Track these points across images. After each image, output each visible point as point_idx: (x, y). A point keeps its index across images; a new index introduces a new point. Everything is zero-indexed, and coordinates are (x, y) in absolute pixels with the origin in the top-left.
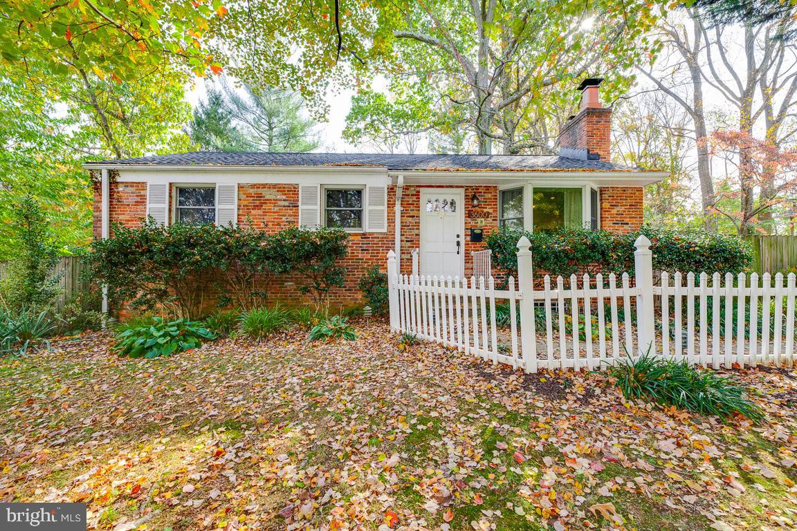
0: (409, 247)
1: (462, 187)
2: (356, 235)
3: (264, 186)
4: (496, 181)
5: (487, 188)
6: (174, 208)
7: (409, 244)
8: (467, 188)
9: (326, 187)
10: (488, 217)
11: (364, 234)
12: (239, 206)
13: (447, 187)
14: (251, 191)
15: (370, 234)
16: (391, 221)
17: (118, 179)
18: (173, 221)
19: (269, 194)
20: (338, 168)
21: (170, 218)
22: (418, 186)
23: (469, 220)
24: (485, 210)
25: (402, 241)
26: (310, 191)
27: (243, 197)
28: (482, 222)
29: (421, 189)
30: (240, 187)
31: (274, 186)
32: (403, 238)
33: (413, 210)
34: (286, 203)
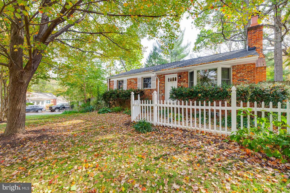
0: (162, 93)
1: (176, 73)
2: (149, 90)
3: (131, 79)
4: (188, 70)
5: (185, 72)
6: (118, 86)
7: (161, 92)
8: (178, 73)
9: (143, 77)
10: (184, 82)
11: (151, 89)
12: (127, 84)
13: (172, 74)
14: (129, 80)
15: (152, 89)
16: (157, 85)
17: (110, 80)
18: (118, 88)
19: (132, 81)
20: (145, 73)
21: (117, 88)
22: (164, 75)
23: (179, 83)
24: (184, 80)
25: (160, 91)
26: (140, 79)
27: (128, 82)
28: (182, 84)
29: (165, 75)
30: (127, 80)
31: (133, 79)
32: (160, 90)
33: (162, 82)
34: (135, 83)
